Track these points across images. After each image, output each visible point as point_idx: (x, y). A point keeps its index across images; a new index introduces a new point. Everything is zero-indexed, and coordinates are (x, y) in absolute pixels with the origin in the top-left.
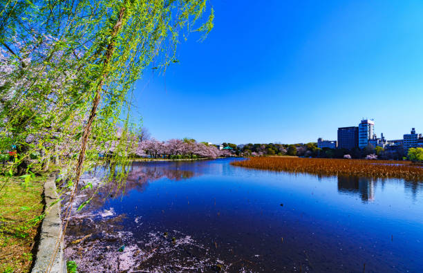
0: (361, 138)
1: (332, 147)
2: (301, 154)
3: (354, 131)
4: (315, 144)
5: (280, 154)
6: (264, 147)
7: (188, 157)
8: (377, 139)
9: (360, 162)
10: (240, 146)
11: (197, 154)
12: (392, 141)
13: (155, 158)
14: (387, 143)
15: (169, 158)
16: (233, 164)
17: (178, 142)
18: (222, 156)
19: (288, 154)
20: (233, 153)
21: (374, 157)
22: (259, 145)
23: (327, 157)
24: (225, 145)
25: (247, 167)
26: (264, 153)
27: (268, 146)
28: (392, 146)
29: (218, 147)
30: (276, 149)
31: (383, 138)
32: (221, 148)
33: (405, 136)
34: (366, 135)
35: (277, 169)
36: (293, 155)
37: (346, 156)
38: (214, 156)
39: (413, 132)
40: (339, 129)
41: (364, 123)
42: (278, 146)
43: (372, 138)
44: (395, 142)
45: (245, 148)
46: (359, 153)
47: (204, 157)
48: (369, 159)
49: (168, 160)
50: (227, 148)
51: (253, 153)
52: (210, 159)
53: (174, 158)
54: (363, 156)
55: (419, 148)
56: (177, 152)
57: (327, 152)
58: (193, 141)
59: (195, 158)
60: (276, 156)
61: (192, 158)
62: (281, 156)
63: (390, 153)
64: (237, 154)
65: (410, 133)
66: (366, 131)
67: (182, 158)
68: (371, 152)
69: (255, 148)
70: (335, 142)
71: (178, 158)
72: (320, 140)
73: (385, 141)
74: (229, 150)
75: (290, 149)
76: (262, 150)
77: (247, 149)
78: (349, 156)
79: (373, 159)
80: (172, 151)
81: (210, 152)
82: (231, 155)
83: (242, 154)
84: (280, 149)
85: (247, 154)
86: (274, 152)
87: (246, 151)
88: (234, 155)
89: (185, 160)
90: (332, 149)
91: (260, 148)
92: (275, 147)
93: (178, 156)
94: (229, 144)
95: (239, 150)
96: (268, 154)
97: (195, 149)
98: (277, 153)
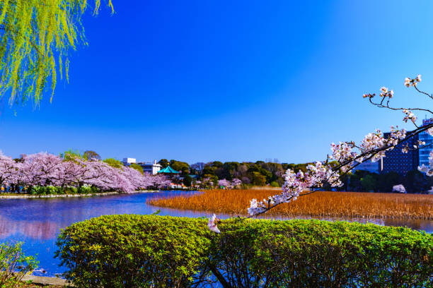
0: (423, 153)
1: (373, 170)
5: (274, 183)
6: (246, 168)
7: (72, 191)
10: (198, 165)
11: (93, 185)
15: (29, 192)
17: (50, 160)
18: (149, 188)
20: (175, 182)
22: (235, 165)
23: (363, 189)
24: (163, 163)
26: (244, 182)
27: (253, 168)
29: (149, 168)
30: (269, 173)
32: (156, 170)
37: (396, 187)
38: (129, 188)
42: (273, 167)
45: (206, 170)
47: (112, 190)
49: (26, 196)
50: (166, 170)
51: (220, 182)
53: (40, 192)
54: (427, 189)
56: (48, 181)
57: (362, 179)
59: (86, 192)
60: (268, 188)
61: (79, 192)
64: (187, 184)
67: (59, 192)
69: (225, 171)
70: (379, 160)
71: (48, 192)
74: (170, 175)
76: (240, 175)
77: (211, 172)
78: (402, 187)
80: (36, 178)
81: (120, 181)
82: (173, 186)
83: (199, 184)
84: (277, 173)
85: (208, 184)
86: (265, 180)
87: (207, 177)
88: (179, 186)
89: (64, 196)
90: (374, 173)
91: (237, 170)
92: (267, 169)
93: (48, 189)
94: (173, 162)
95: (192, 176)
96: (252, 183)
97: (87, 174)
98: (270, 181)
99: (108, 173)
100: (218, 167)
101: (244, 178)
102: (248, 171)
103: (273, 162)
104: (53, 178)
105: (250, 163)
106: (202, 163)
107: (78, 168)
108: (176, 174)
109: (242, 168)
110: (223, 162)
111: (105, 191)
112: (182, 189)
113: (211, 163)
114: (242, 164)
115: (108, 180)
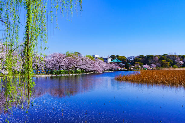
5: (175, 66)
7: (72, 72)
11: (82, 69)
15: (51, 73)
17: (61, 56)
18: (109, 70)
20: (121, 66)
22: (151, 57)
24: (113, 57)
26: (157, 66)
27: (162, 58)
30: (171, 60)
32: (109, 61)
38: (100, 70)
42: (173, 57)
47: (92, 71)
49: (50, 75)
50: (115, 61)
51: (144, 66)
52: (95, 73)
53: (57, 73)
59: (79, 72)
60: (171, 69)
61: (75, 73)
64: (127, 67)
67: (65, 73)
69: (146, 60)
71: (60, 73)
74: (118, 63)
76: (155, 62)
77: (138, 61)
80: (54, 66)
81: (95, 66)
82: (119, 69)
83: (133, 67)
84: (176, 60)
85: (138, 67)
86: (169, 65)
87: (137, 64)
88: (123, 69)
89: (68, 75)
91: (152, 59)
92: (170, 59)
93: (60, 71)
94: (118, 56)
95: (129, 63)
96: (162, 66)
97: (79, 63)
98: (172, 65)
99: (90, 63)
100: (142, 58)
101: (157, 64)
102: (159, 60)
103: (173, 54)
104: (62, 65)
105: (159, 56)
106: (133, 57)
107: (74, 60)
108: (120, 62)
109: (155, 59)
110: (145, 56)
111: (88, 72)
112: (124, 70)
113: (138, 56)
114: (155, 56)
115: (89, 66)
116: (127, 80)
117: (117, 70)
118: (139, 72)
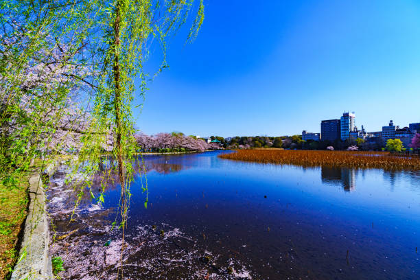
0: (343, 130)
1: (316, 139)
2: (286, 147)
3: (336, 123)
4: (300, 137)
5: (266, 146)
6: (251, 139)
7: (177, 151)
8: (357, 132)
9: (341, 153)
10: (228, 139)
11: (186, 148)
12: (372, 133)
13: (144, 152)
14: (367, 135)
15: (158, 152)
16: (221, 157)
17: (166, 135)
18: (209, 149)
19: (274, 146)
20: (220, 146)
21: (355, 148)
22: (246, 138)
23: (311, 149)
24: (212, 138)
25: (234, 159)
26: (251, 146)
27: (255, 139)
28: (372, 138)
29: (206, 140)
30: (262, 141)
31: (363, 130)
32: (209, 141)
33: (384, 128)
34: (348, 127)
35: (264, 161)
36: (279, 147)
37: (329, 148)
38: (203, 149)
39: (391, 124)
40: (323, 122)
41: (346, 116)
42: (264, 138)
43: (353, 130)
44: (375, 133)
45: (233, 141)
46: (342, 145)
47: (195, 150)
48: (350, 150)
49: (156, 154)
50: (215, 141)
51: (240, 146)
52: (198, 152)
53: (163, 151)
54: (345, 148)
55: (396, 140)
56: (166, 146)
57: (310, 144)
58: (181, 134)
59: (183, 151)
60: (263, 149)
61: (180, 151)
62: (268, 149)
63: (370, 144)
64: (225, 146)
65: (388, 125)
66: (348, 124)
67: (171, 151)
68: (353, 144)
69: (242, 141)
70: (319, 134)
71: (166, 151)
72: (304, 132)
73: (365, 133)
74: (217, 143)
75: (276, 142)
76: (249, 143)
78: (332, 148)
79: (355, 150)
80: (160, 144)
81: (198, 146)
82: (218, 148)
83: (230, 147)
84: (266, 142)
85: (235, 147)
86: (260, 145)
87: (234, 144)
88: (222, 148)
89: (174, 153)
90: (316, 141)
91: (247, 140)
94: (217, 137)
95: (227, 143)
96: (255, 146)
97: (183, 143)
98: (263, 145)
100: (238, 139)
101: (251, 144)
102: (252, 141)
105: (253, 137)
106: (230, 138)
108: (219, 143)
109: (249, 140)
110: (240, 137)
111: (191, 151)
112: (223, 150)
113: (235, 137)
114: (249, 138)
116: (229, 158)
117: (216, 150)
118: (237, 151)
